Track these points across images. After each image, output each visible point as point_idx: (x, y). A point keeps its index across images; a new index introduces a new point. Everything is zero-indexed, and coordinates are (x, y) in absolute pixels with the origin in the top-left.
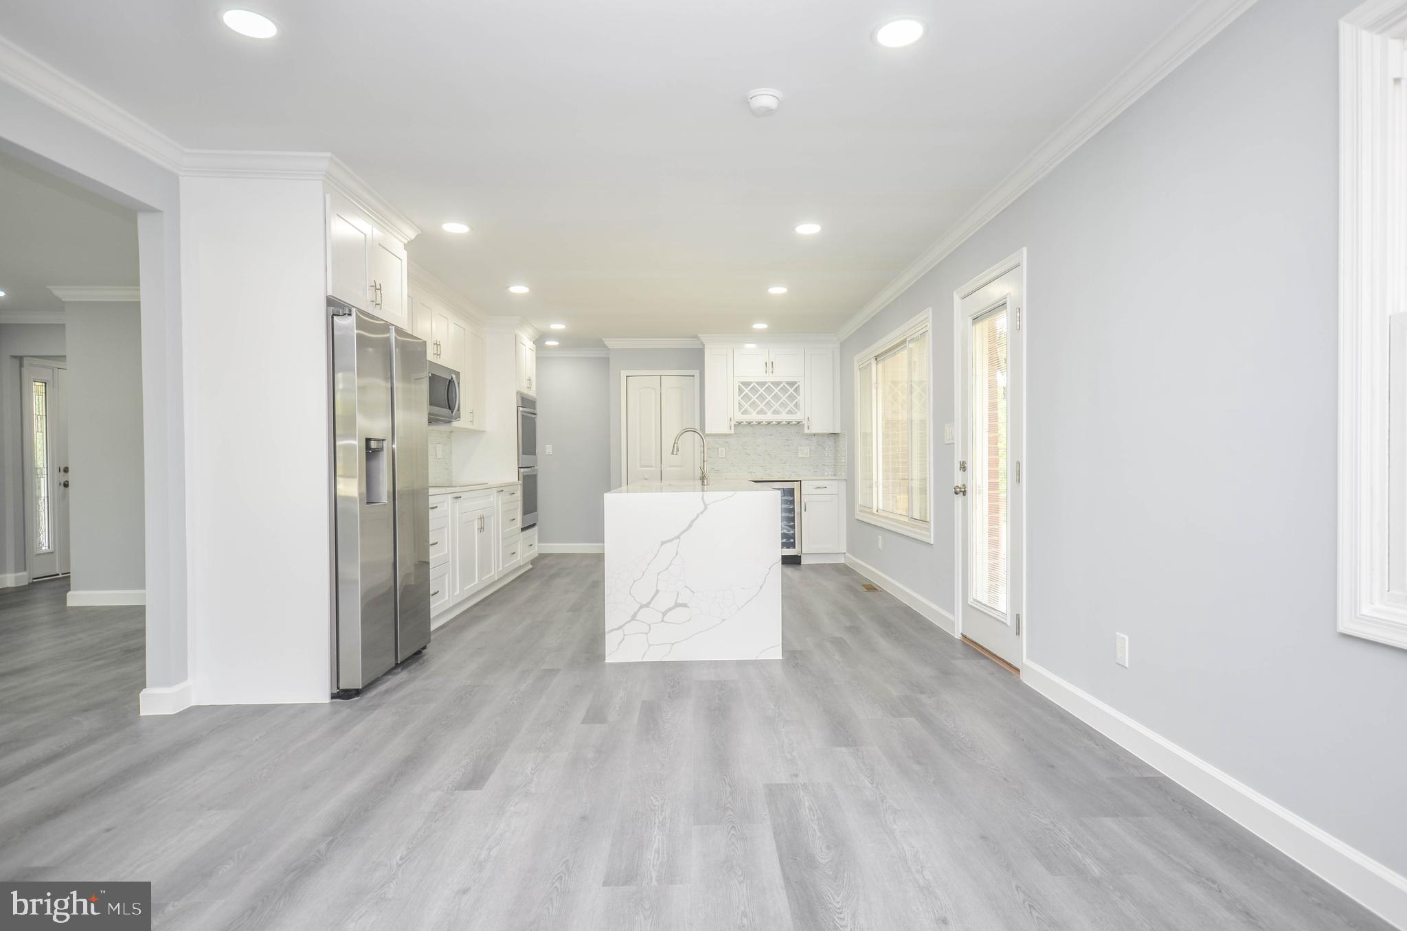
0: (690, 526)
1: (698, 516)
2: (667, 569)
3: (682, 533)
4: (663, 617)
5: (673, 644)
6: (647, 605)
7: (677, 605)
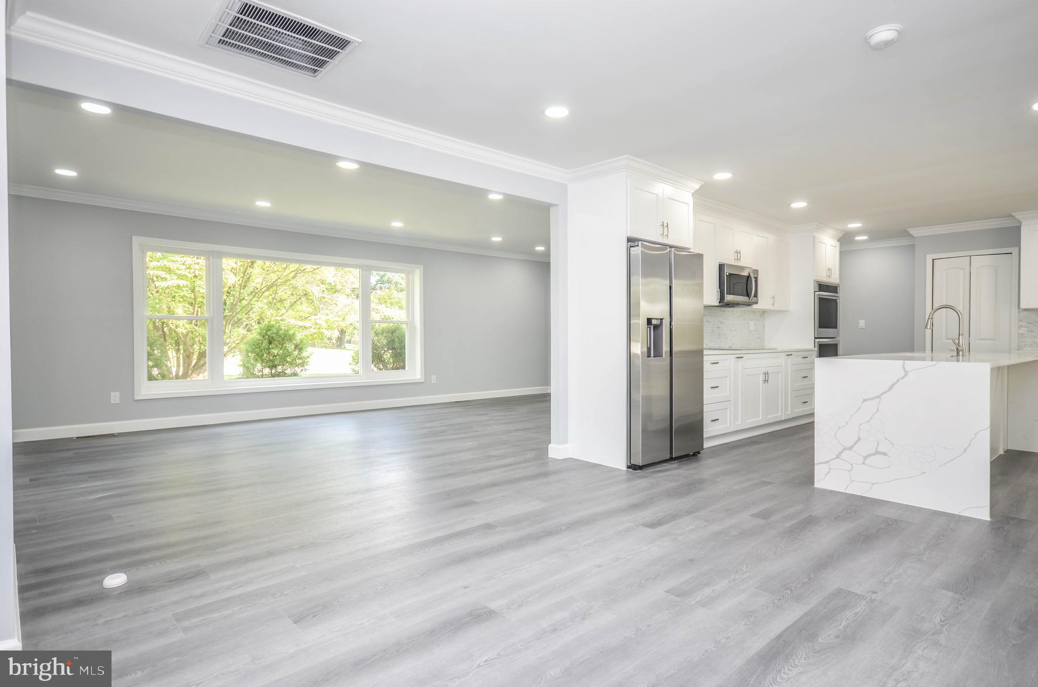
0: (891, 388)
1: (898, 381)
2: (868, 422)
3: (882, 394)
4: (864, 460)
5: (873, 484)
6: (850, 448)
7: (877, 453)
